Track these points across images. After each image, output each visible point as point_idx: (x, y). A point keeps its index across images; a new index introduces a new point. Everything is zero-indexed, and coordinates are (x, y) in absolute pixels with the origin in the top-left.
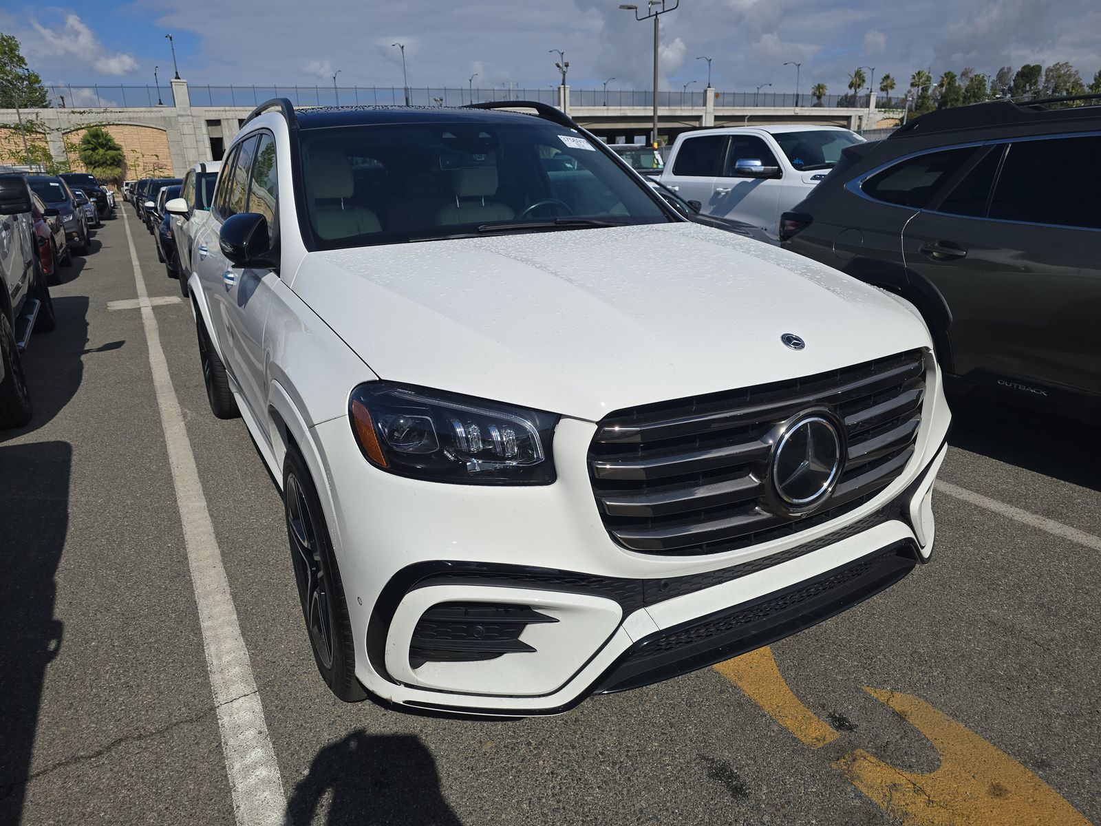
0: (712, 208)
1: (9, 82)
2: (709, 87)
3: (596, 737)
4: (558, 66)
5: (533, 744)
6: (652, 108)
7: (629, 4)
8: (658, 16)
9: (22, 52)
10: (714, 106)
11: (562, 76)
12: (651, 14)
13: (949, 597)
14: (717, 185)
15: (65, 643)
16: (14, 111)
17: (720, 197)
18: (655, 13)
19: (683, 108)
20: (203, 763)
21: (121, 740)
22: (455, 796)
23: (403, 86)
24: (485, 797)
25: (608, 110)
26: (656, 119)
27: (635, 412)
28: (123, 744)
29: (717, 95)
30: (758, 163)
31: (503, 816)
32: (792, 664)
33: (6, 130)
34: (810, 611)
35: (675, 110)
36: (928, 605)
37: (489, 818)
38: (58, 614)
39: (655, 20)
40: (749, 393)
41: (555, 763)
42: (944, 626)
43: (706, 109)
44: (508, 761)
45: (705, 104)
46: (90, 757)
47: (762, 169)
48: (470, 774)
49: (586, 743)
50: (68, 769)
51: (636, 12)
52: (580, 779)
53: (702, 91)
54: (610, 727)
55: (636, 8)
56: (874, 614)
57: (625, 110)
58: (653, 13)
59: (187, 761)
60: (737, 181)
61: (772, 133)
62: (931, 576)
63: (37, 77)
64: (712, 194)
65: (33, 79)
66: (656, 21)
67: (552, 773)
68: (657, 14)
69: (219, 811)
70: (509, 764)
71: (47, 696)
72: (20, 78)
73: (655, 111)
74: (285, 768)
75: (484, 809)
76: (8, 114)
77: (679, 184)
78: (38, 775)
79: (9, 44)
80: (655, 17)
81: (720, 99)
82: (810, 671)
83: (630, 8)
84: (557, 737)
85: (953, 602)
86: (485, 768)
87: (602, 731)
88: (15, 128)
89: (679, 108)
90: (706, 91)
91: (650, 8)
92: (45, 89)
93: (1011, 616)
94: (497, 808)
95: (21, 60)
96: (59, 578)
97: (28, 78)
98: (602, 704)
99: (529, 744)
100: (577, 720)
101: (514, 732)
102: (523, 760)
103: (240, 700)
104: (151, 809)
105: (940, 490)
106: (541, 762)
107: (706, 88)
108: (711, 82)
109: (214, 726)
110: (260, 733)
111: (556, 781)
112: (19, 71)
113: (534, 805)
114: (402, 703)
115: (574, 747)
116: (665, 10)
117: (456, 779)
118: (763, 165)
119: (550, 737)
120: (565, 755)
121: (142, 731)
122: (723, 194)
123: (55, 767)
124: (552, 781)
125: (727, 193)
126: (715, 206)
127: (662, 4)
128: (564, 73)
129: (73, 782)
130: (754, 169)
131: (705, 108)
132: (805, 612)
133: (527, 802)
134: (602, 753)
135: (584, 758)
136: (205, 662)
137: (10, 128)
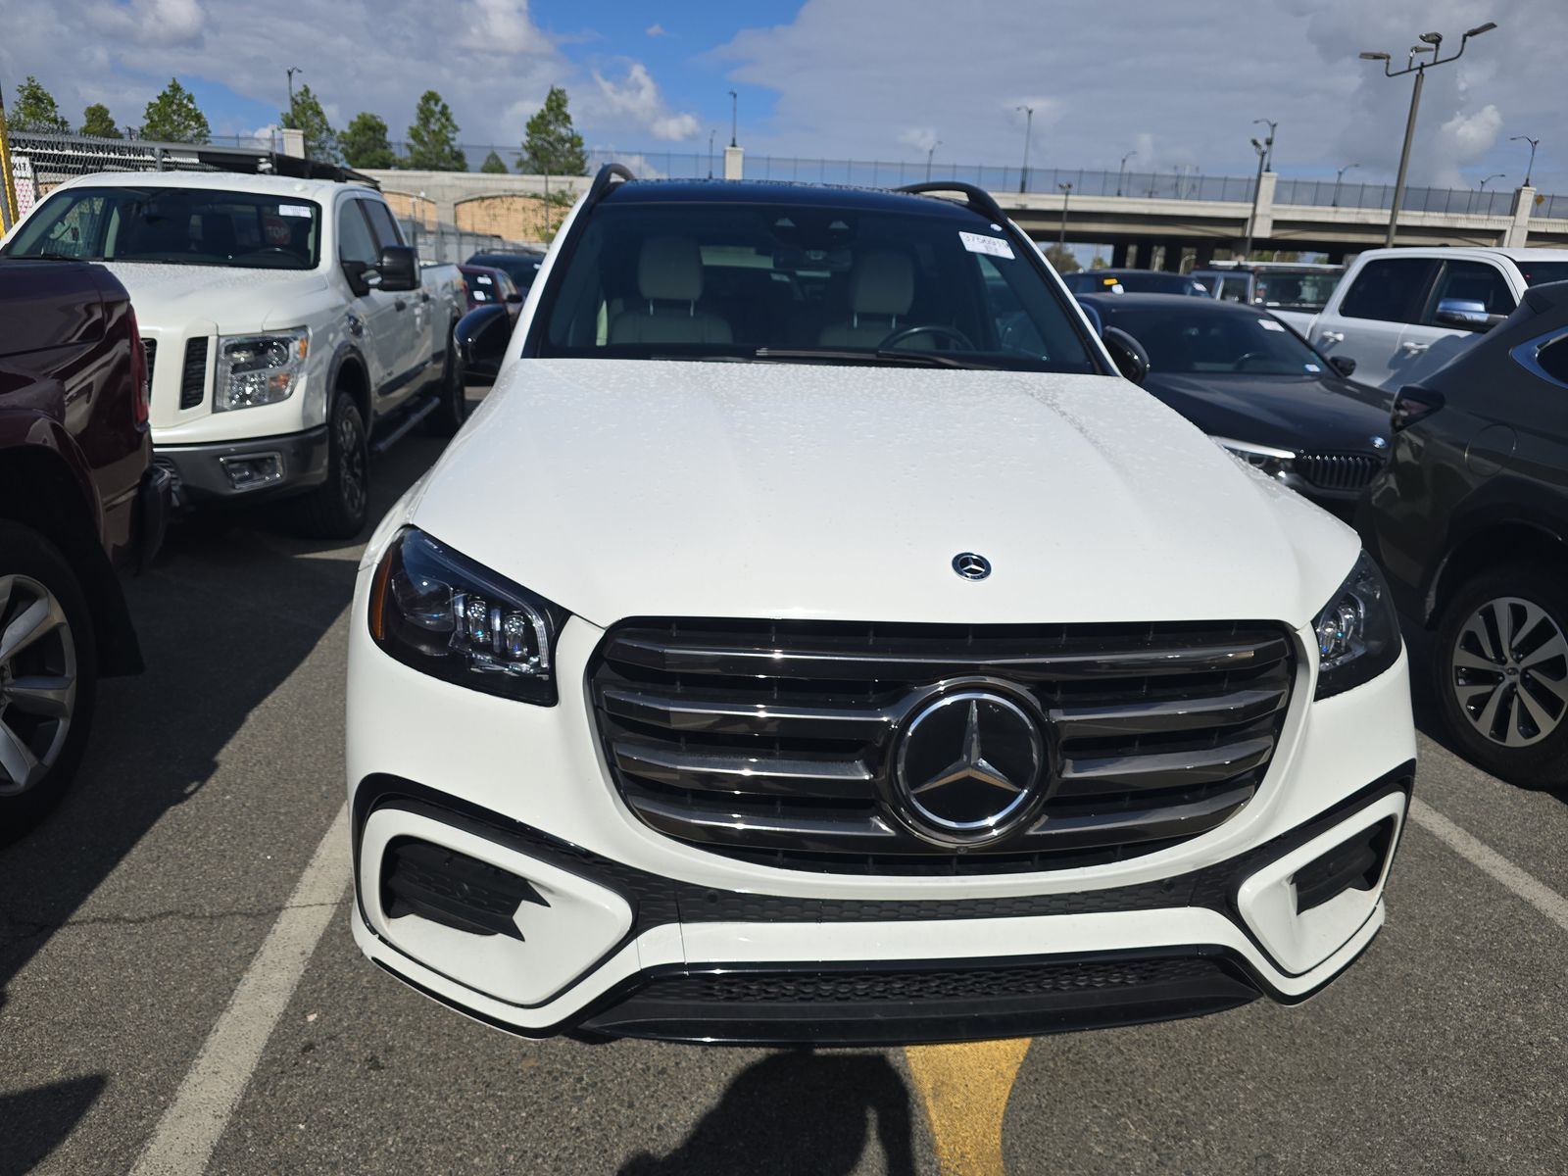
0: (1392, 373)
1: (549, 143)
2: (1527, 185)
3: (669, 1103)
4: (1255, 143)
5: (584, 1082)
6: (1390, 212)
7: (1376, 51)
8: (1424, 70)
9: (569, 110)
10: (1530, 216)
11: (1259, 158)
12: (1412, 67)
13: (1407, 1087)
14: (1406, 337)
15: (204, 789)
16: (543, 178)
17: (1408, 357)
18: (1419, 65)
19: (1472, 216)
20: (223, 967)
21: (171, 913)
22: (442, 1112)
23: (1021, 165)
24: (474, 1127)
25: (1336, 212)
26: (1393, 230)
27: (674, 626)
28: (171, 917)
29: (1539, 199)
30: (1481, 307)
31: (476, 1160)
32: (1036, 1102)
33: (534, 201)
34: (996, 1013)
35: (1457, 218)
36: (1355, 1088)
37: (459, 1155)
38: (221, 757)
39: (1417, 76)
40: (871, 633)
41: (592, 1117)
42: (1358, 1133)
43: (1514, 221)
44: (537, 1093)
45: (1513, 212)
46: (131, 922)
47: (1484, 318)
48: (481, 1090)
49: (651, 1106)
50: (103, 927)
51: (1388, 64)
52: (606, 1151)
53: (1512, 191)
54: (699, 1097)
55: (1389, 57)
56: (1242, 1072)
57: (1367, 214)
58: (1416, 64)
59: (211, 959)
60: (1441, 333)
61: (1517, 260)
62: (1401, 1042)
63: (580, 139)
64: (1396, 351)
65: (576, 141)
66: (1419, 78)
67: (578, 1129)
68: (1423, 66)
69: (196, 1027)
70: (535, 1096)
71: (147, 840)
72: (562, 140)
73: (1393, 217)
74: (296, 1004)
75: (462, 1141)
76: (488, 179)
77: (1348, 333)
78: (74, 924)
79: (558, 99)
80: (1417, 72)
81: (1545, 204)
82: (1057, 1124)
83: (1377, 57)
84: (621, 1084)
85: (1410, 1098)
86: (504, 1090)
87: (684, 1098)
88: (544, 199)
89: (1464, 216)
90: (1519, 192)
91: (1411, 58)
92: (587, 154)
93: (1508, 1158)
94: (477, 1146)
95: (567, 118)
96: (251, 717)
97: (571, 140)
98: (712, 1061)
99: (580, 1080)
100: (663, 1071)
101: (574, 1058)
102: (556, 1098)
103: (315, 908)
104: (138, 1001)
105: (1537, 907)
106: (575, 1110)
107: (1520, 186)
108: (1530, 178)
109: (266, 929)
110: (303, 953)
111: (574, 1141)
112: (563, 131)
113: (524, 1161)
114: (370, 958)
115: (631, 1106)
116: (1438, 60)
117: (459, 1090)
118: (1487, 310)
119: (613, 1081)
120: (611, 1112)
121: (197, 909)
122: (1414, 352)
123: (94, 921)
124: (569, 1140)
125: (1421, 351)
126: (1397, 371)
127: (1433, 53)
128: (1263, 155)
129: (96, 944)
130: (1469, 316)
131: (1512, 218)
132: (986, 1013)
133: (519, 1154)
134: (660, 1128)
135: (632, 1126)
136: (314, 852)
137: (540, 198)
